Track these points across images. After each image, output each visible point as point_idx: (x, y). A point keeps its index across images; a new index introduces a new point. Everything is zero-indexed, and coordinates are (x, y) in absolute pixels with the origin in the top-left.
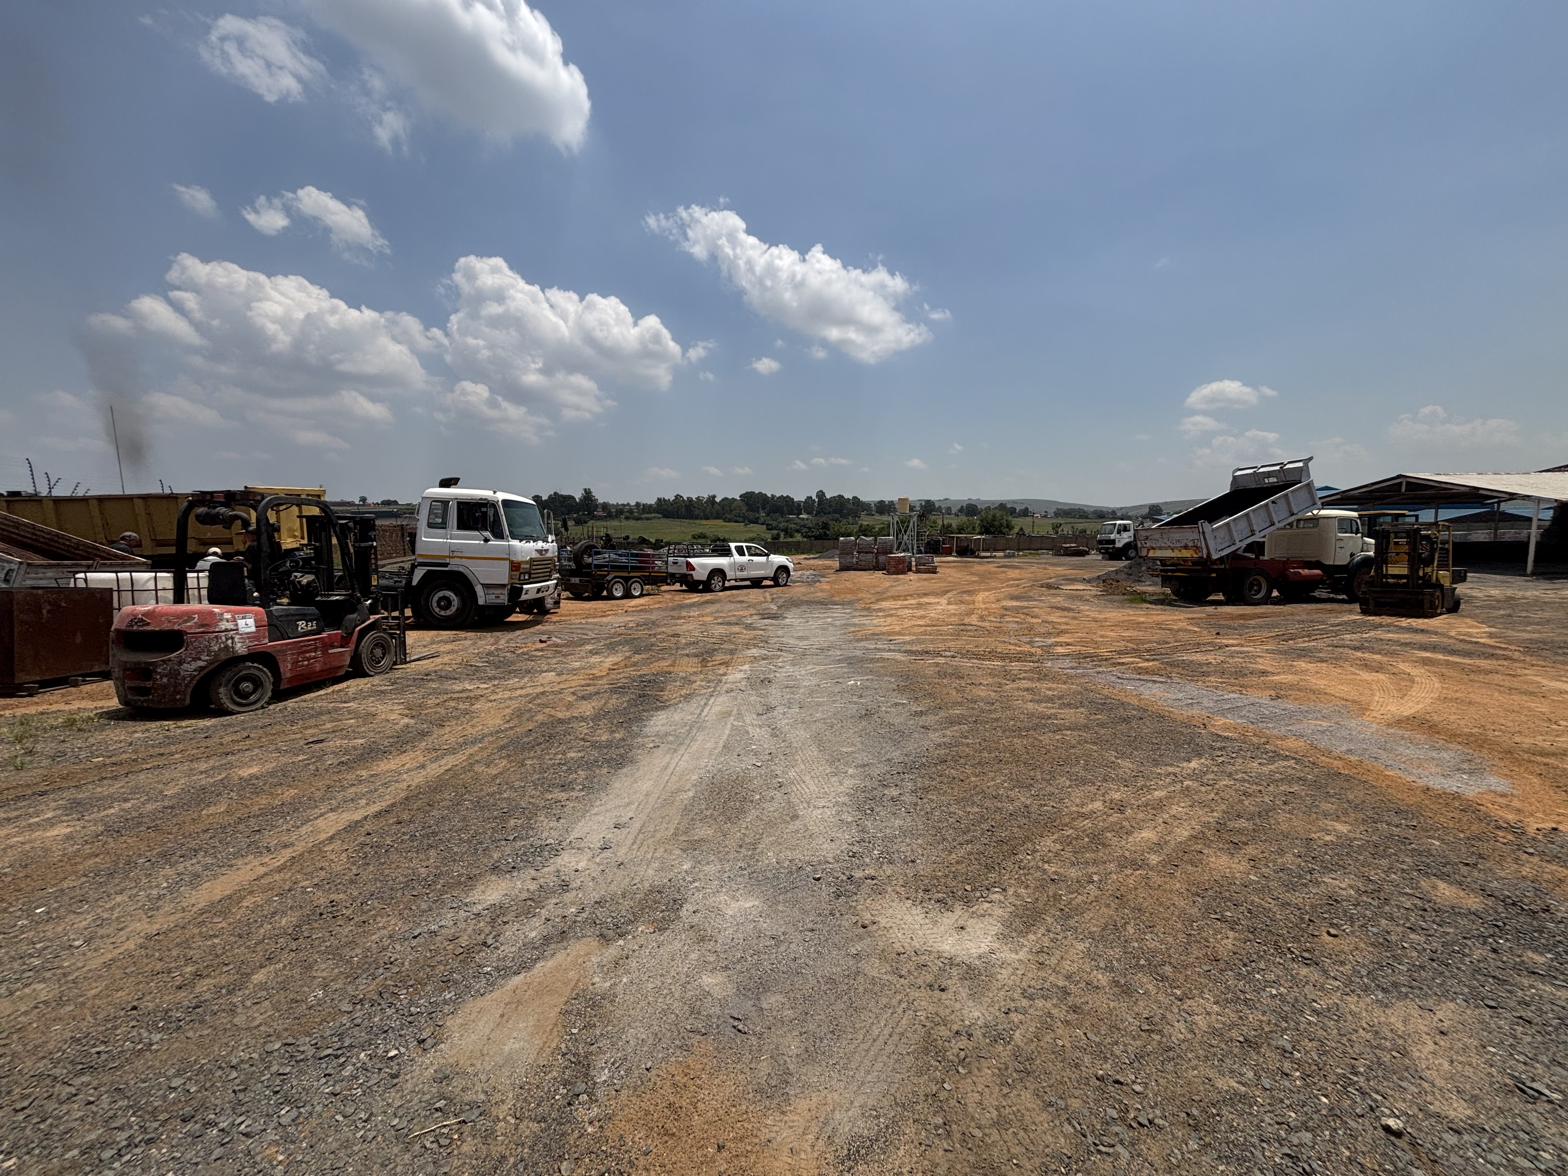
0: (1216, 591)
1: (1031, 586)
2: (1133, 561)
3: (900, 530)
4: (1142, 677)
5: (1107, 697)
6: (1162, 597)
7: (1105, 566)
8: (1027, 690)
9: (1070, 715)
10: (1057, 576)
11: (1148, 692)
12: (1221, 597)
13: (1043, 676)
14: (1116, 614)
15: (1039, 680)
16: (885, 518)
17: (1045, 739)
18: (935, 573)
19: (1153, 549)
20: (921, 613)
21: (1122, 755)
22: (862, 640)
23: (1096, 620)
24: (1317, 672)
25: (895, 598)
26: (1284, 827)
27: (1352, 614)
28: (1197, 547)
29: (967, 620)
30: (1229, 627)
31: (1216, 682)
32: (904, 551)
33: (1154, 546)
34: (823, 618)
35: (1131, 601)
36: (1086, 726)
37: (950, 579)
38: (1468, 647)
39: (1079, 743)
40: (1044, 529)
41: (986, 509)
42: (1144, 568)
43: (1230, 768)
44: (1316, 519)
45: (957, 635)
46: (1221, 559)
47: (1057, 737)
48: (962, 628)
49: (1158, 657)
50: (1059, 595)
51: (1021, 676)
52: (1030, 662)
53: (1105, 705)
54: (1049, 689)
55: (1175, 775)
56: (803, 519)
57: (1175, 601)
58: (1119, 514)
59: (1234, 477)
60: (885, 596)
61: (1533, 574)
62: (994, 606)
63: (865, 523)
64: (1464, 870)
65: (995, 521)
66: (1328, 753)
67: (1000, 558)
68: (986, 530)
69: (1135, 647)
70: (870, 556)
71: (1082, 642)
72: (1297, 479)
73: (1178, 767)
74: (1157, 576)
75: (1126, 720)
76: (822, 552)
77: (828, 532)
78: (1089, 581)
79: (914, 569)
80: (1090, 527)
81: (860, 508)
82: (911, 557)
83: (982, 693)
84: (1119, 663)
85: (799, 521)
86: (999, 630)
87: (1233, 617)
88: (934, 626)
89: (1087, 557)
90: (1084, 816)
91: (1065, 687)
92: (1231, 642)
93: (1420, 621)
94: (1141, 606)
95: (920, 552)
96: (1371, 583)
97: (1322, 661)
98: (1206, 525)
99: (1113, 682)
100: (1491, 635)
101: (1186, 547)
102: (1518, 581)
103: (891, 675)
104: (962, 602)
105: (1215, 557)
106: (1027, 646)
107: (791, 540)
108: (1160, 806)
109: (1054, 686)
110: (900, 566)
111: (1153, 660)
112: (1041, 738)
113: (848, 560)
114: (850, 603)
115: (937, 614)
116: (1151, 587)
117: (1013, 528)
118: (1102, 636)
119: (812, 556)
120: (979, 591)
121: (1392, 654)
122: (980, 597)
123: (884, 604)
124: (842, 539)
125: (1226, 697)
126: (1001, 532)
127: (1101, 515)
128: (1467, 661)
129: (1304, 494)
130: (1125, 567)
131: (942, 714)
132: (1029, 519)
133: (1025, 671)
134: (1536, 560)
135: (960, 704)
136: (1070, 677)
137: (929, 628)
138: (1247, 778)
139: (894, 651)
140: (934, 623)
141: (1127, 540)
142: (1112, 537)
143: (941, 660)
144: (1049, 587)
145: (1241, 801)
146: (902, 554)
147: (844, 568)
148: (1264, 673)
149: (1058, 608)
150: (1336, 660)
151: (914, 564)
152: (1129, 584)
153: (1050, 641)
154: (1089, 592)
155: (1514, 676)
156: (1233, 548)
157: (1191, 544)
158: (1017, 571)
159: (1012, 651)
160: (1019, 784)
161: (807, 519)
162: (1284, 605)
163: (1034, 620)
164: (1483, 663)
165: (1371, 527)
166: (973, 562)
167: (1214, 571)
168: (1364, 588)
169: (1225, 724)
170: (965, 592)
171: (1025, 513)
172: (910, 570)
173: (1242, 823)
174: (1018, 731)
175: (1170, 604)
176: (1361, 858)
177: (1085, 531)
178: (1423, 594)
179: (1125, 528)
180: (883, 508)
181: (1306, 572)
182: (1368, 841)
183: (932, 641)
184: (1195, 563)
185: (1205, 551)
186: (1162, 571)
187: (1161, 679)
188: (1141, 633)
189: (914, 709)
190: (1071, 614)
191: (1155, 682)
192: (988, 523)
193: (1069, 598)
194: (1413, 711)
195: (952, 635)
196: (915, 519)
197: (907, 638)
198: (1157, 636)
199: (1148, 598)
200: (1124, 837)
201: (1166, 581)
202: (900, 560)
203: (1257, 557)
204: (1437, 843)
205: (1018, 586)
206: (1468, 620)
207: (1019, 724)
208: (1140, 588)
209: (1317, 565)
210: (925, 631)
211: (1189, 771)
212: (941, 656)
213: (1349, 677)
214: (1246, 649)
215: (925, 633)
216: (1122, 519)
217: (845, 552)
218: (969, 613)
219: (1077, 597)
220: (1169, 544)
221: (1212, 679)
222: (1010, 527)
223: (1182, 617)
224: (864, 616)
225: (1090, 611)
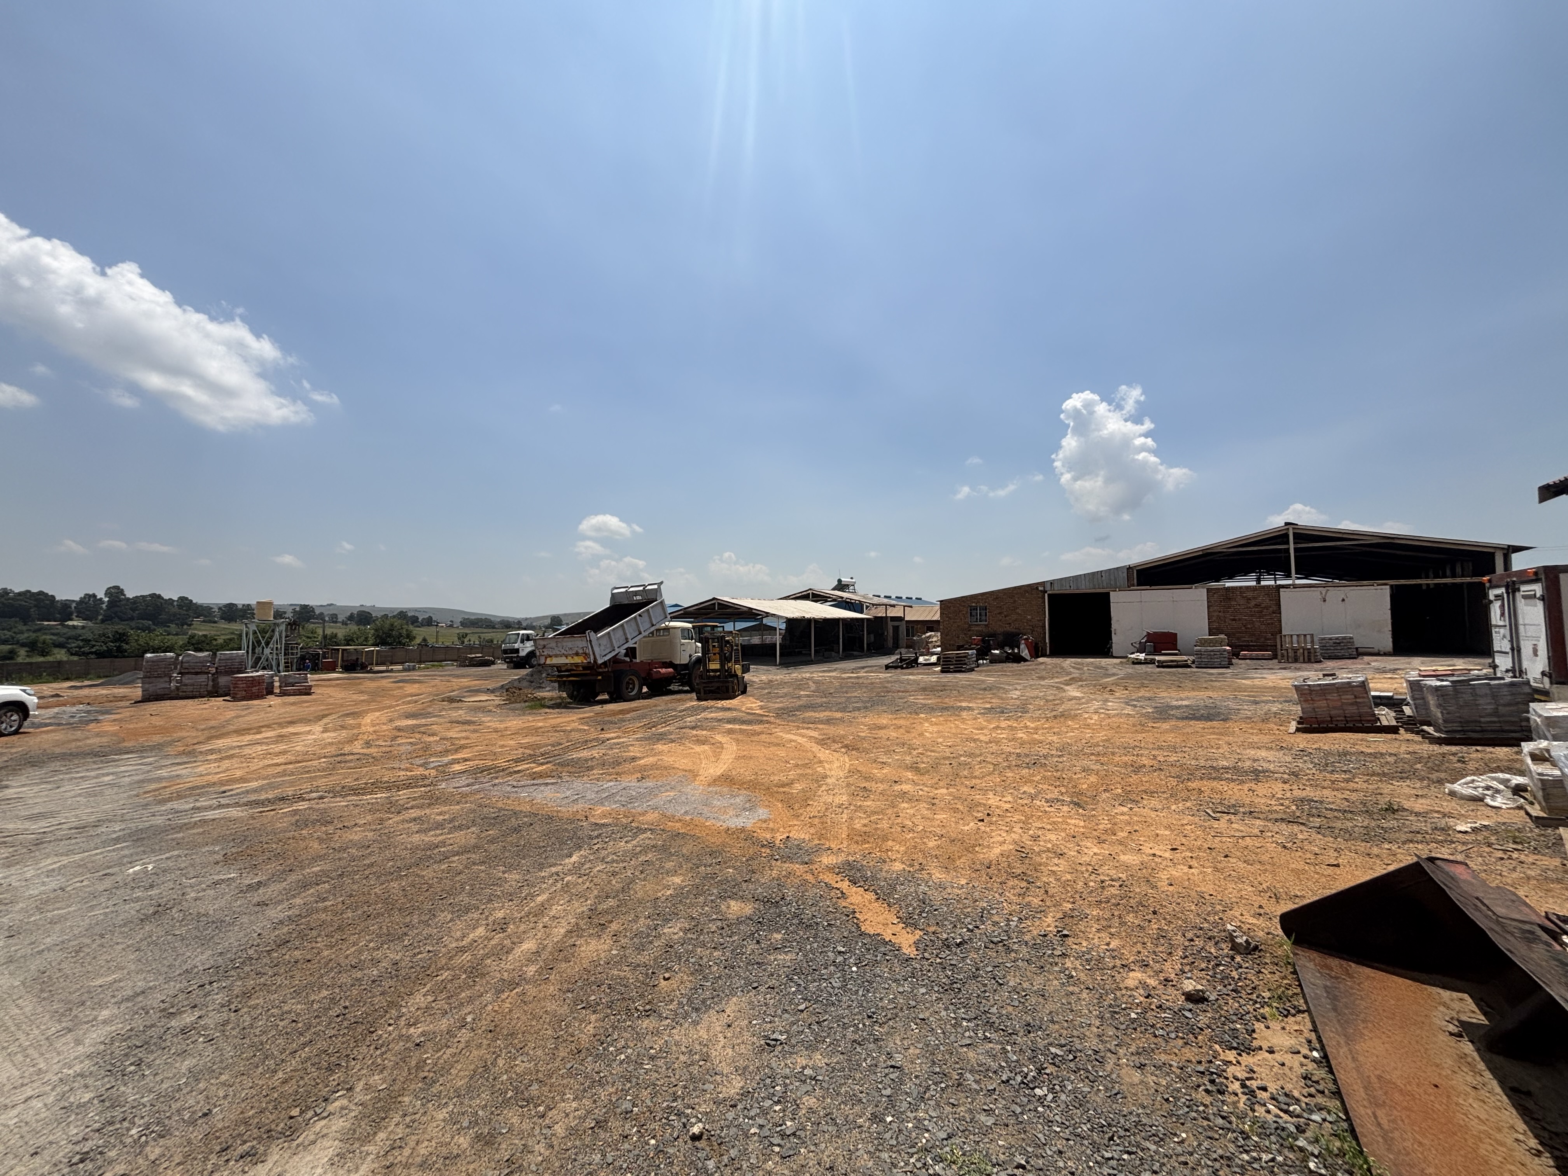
0: (603, 692)
1: (430, 701)
2: (534, 669)
3: (259, 642)
4: (535, 782)
5: (500, 809)
6: (558, 701)
7: (510, 675)
8: (415, 819)
9: (461, 838)
10: (461, 688)
11: (540, 796)
12: (606, 697)
13: (434, 800)
14: (515, 722)
15: (430, 805)
16: (236, 626)
17: (428, 873)
18: (309, 694)
19: (550, 656)
20: (282, 747)
21: (510, 868)
22: (170, 799)
23: (496, 731)
24: (669, 752)
25: (240, 732)
26: (640, 895)
27: (691, 702)
28: (586, 654)
29: (347, 749)
30: (611, 723)
31: (599, 774)
32: (264, 668)
33: (551, 654)
34: (96, 777)
35: (531, 708)
36: (476, 847)
37: (331, 700)
38: (750, 717)
39: (466, 867)
40: (449, 639)
41: (383, 616)
42: (544, 675)
43: (604, 853)
44: (667, 629)
45: (331, 769)
46: (605, 663)
47: (443, 867)
48: (339, 759)
49: (551, 759)
50: (461, 708)
51: (409, 805)
52: (421, 786)
53: (497, 820)
54: (440, 814)
55: (557, 874)
56: (74, 627)
57: (570, 703)
58: (524, 624)
59: (612, 594)
60: (225, 730)
61: (780, 664)
62: (385, 727)
63: (201, 633)
64: (744, 885)
65: (392, 630)
66: (672, 818)
67: (399, 671)
68: (381, 641)
69: (532, 752)
70: (202, 678)
71: (481, 756)
72: (654, 597)
73: (561, 864)
74: (555, 681)
75: (517, 830)
76: (108, 677)
77: (125, 646)
78: (492, 691)
79: (277, 691)
80: (496, 636)
81: (191, 613)
82: (272, 676)
83: (355, 836)
84: (516, 772)
85: (65, 630)
86: (388, 756)
87: (614, 713)
88: (299, 762)
89: (493, 667)
90: (462, 950)
91: (458, 807)
92: (612, 735)
93: (728, 701)
94: (540, 711)
95: (287, 668)
96: (701, 677)
97: (673, 741)
98: (592, 633)
99: (508, 792)
100: (761, 708)
101: (577, 654)
102: (772, 669)
103: (215, 842)
104: (343, 727)
105: (600, 661)
106: (421, 769)
107: (41, 659)
108: (543, 909)
109: (446, 809)
110: (255, 689)
111: (547, 763)
112: (424, 873)
113: (160, 685)
114: (159, 747)
115: (305, 746)
116: (549, 693)
117: (415, 638)
118: (502, 746)
119: (87, 683)
120: (367, 712)
121: (712, 729)
122: (368, 719)
123: (220, 743)
124: (149, 655)
125: (605, 786)
126: (400, 643)
127: (508, 625)
128: (750, 727)
129: (659, 610)
130: (527, 675)
131: (293, 877)
132: (433, 629)
133: (415, 799)
134: (780, 656)
135: (322, 857)
136: (464, 795)
137: (291, 766)
138: (615, 858)
139: (228, 806)
140: (299, 758)
141: (530, 649)
142: (516, 646)
143: (302, 806)
144: (451, 700)
145: (609, 882)
146: (260, 673)
147: (149, 698)
148: (634, 759)
149: (458, 722)
150: (679, 740)
151: (277, 684)
152: (530, 691)
153: (446, 760)
154: (492, 702)
155: (771, 734)
156: (613, 654)
157: (581, 651)
158: (417, 686)
159: (402, 778)
160: (391, 938)
161: (83, 627)
162: (651, 698)
163: (431, 739)
164: (757, 728)
165: (699, 634)
166: (364, 678)
167: (600, 674)
168: (698, 681)
169: (603, 811)
170: (347, 715)
171: (429, 622)
172: (270, 692)
173: (611, 902)
174: (396, 874)
175: (566, 707)
176: (688, 901)
177: (492, 641)
178: (728, 682)
179: (528, 638)
180: (231, 613)
181: (663, 671)
182: (692, 885)
183: (292, 783)
184: (585, 668)
185: (592, 657)
186: (558, 676)
187: (553, 781)
188: (538, 738)
189: (247, 882)
190: (472, 727)
191: (547, 784)
192: (384, 633)
193: (471, 710)
194: (722, 770)
195: (324, 770)
196: (283, 627)
197: (254, 784)
198: (553, 739)
199: (547, 704)
200: (504, 958)
201: (562, 686)
202: (255, 681)
203: (631, 661)
204: (731, 871)
205: (416, 702)
206: (751, 698)
207: (399, 864)
208: (540, 694)
209: (670, 665)
210: (285, 770)
211: (570, 866)
212: (304, 800)
213: (688, 752)
214: (622, 740)
215: (284, 774)
216: (525, 629)
217: (153, 673)
218: (351, 741)
219: (479, 708)
220: (563, 651)
221: (595, 772)
222: (411, 637)
223: (574, 718)
224: (178, 764)
225: (491, 722)
